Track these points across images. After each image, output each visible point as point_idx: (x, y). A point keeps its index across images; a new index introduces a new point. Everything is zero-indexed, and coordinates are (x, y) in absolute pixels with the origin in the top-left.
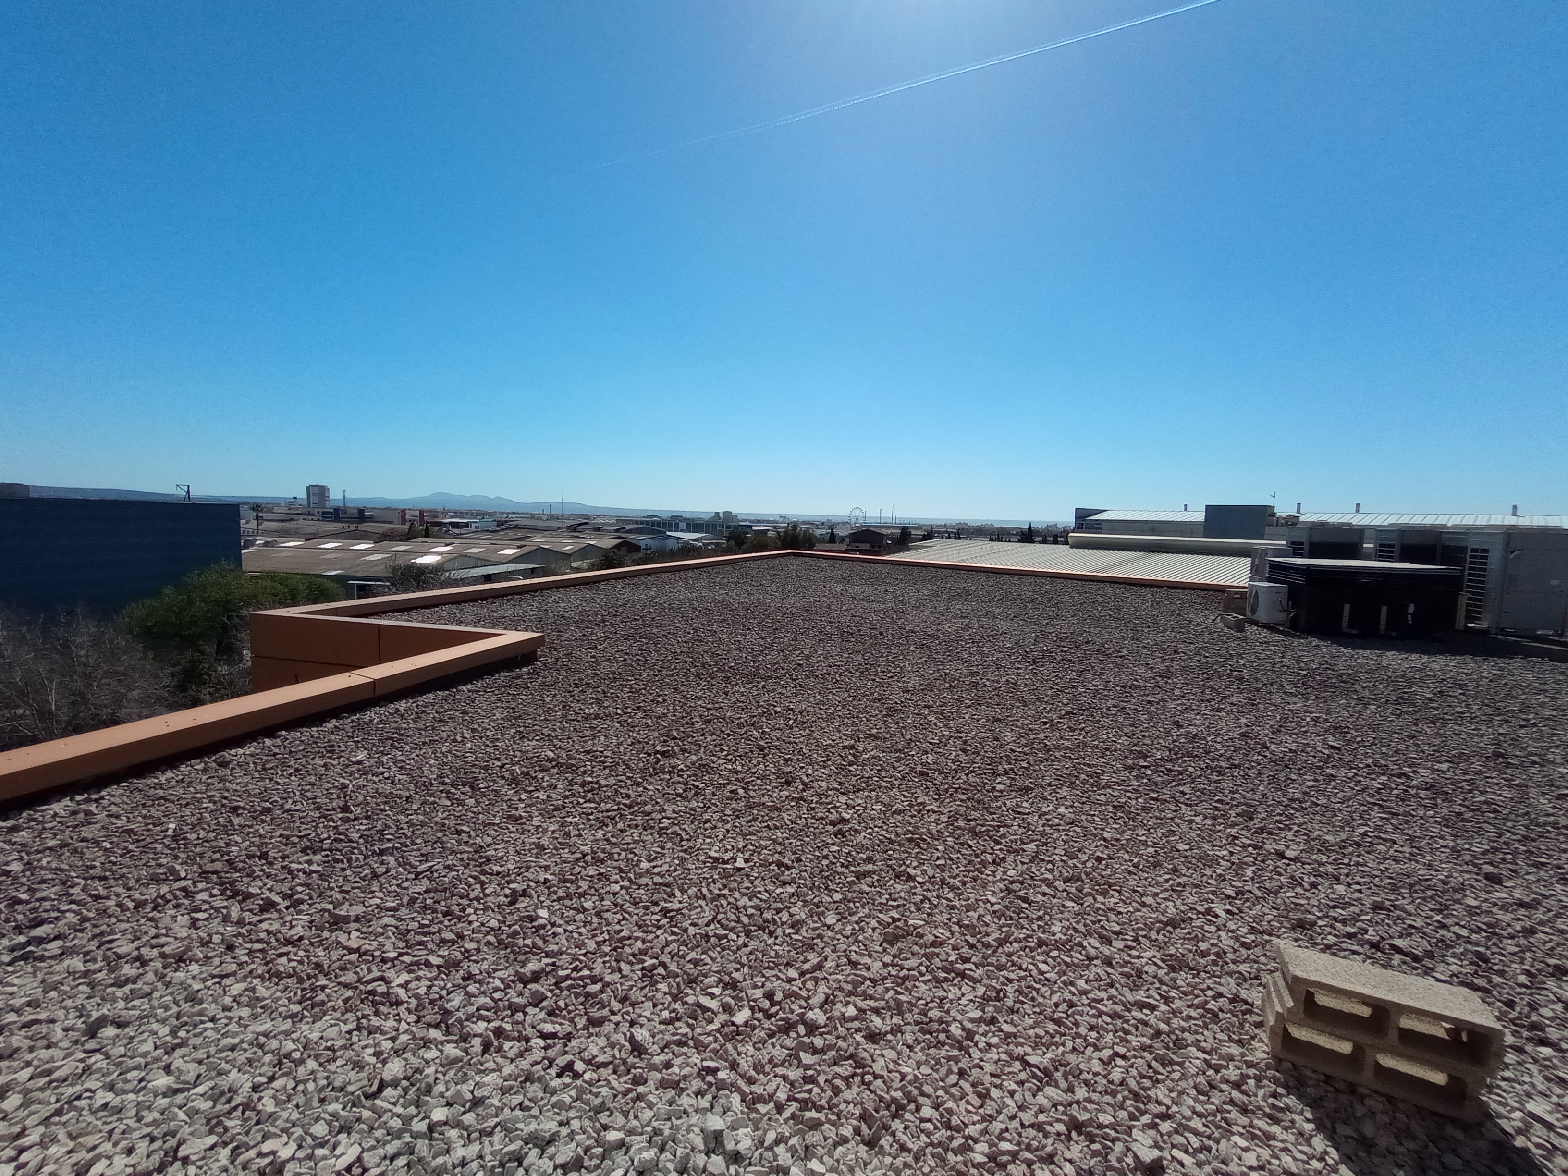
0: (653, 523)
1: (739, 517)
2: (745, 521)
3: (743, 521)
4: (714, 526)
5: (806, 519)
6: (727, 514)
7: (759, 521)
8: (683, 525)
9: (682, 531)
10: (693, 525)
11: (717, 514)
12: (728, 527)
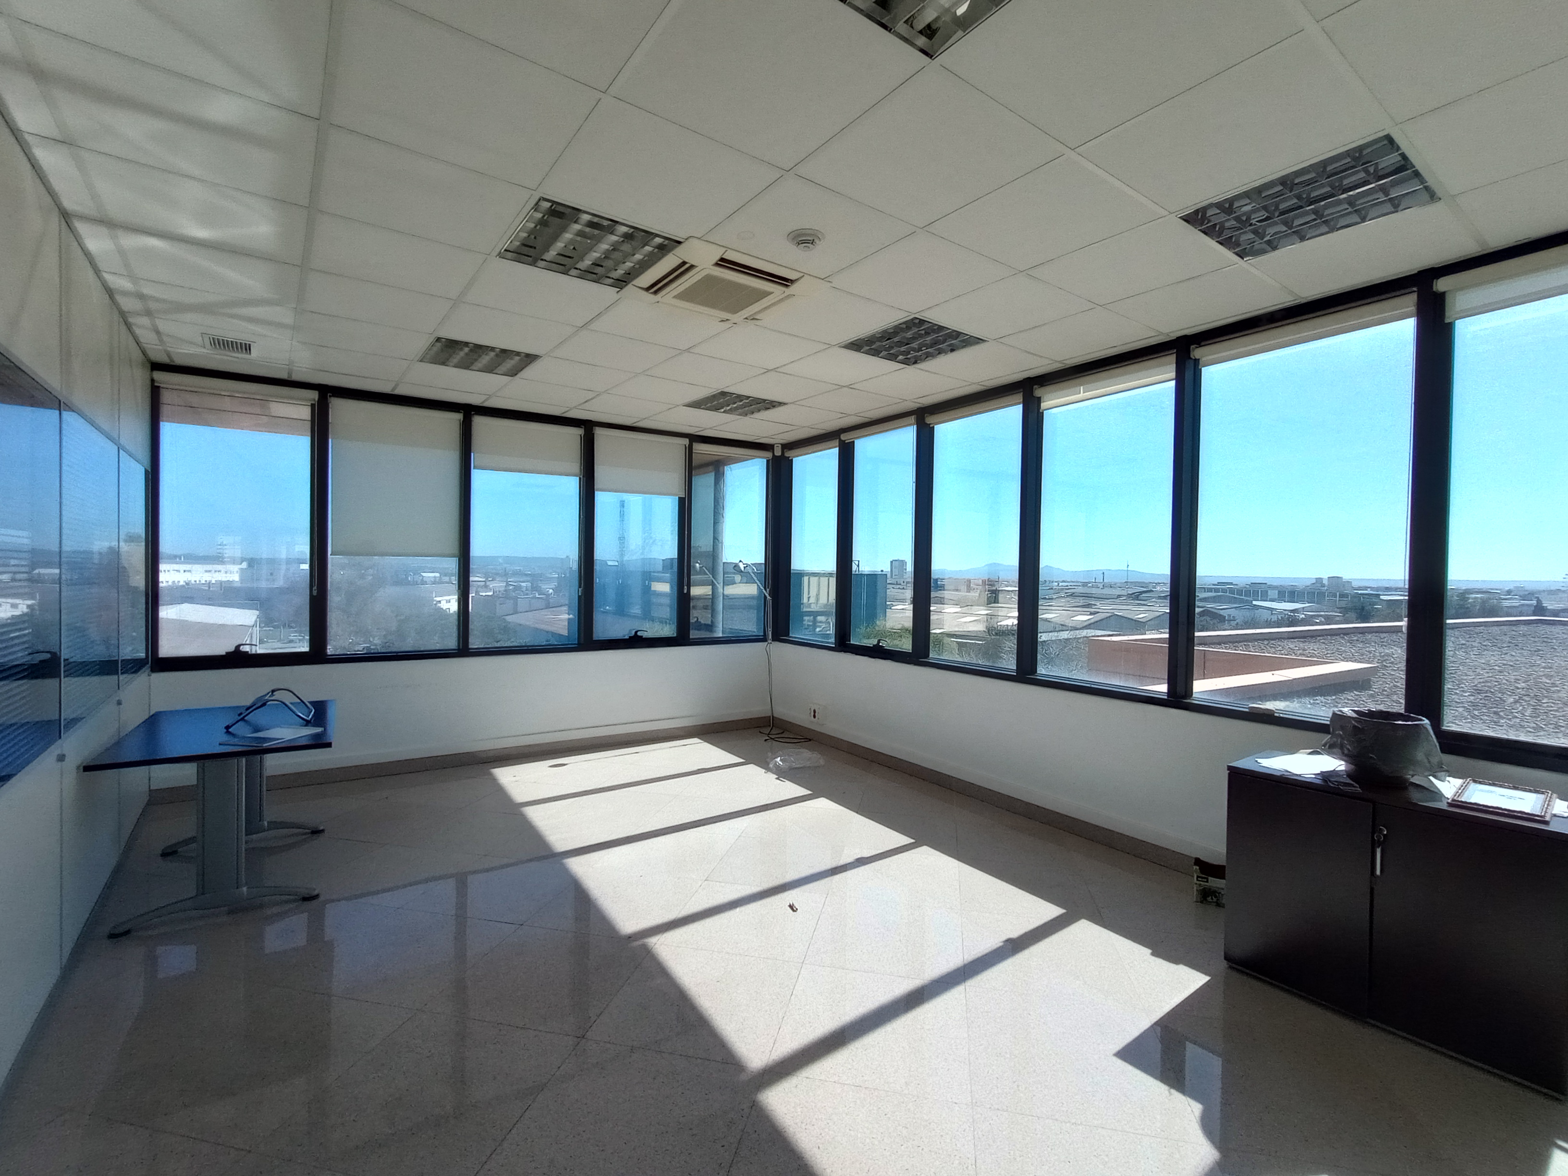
0: (1232, 591)
1: (1355, 584)
2: (1366, 588)
3: (1360, 588)
4: (1321, 595)
5: (1478, 586)
6: (1335, 580)
7: (1388, 589)
8: (1273, 594)
9: (1272, 600)
10: (1290, 593)
11: (1319, 580)
12: (1342, 596)
